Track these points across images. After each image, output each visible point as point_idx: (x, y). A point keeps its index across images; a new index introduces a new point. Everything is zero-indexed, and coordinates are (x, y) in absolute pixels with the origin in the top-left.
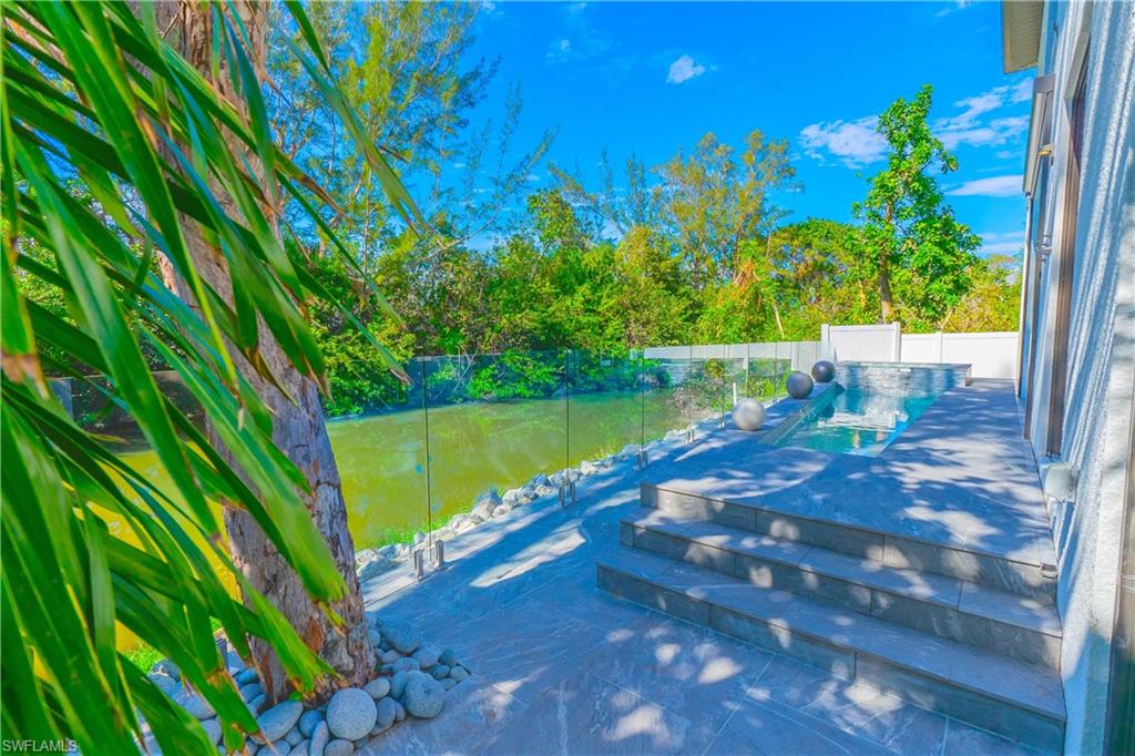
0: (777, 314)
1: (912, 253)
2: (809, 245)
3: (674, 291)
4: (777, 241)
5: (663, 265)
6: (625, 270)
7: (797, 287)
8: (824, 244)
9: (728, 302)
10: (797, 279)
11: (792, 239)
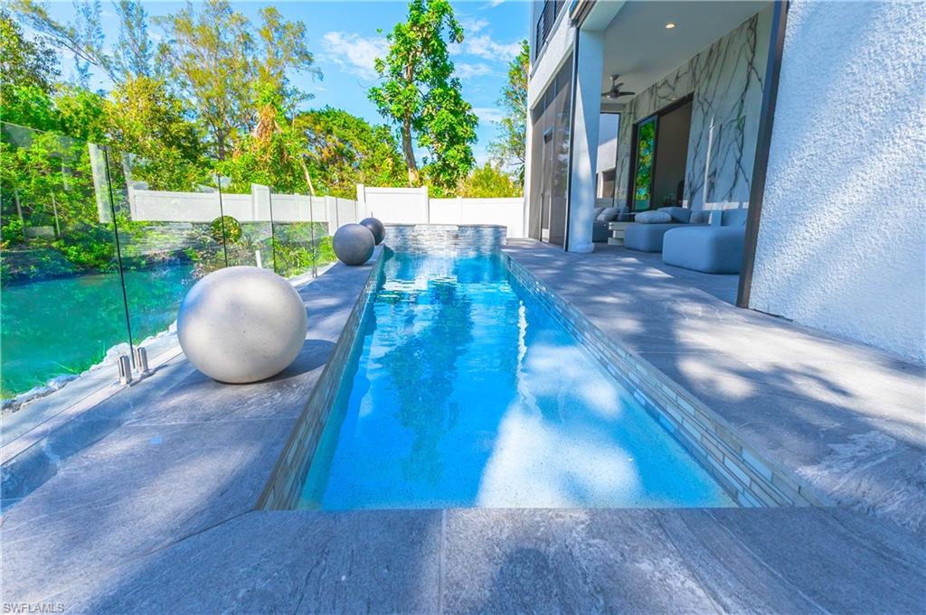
0: (307, 173)
1: (433, 118)
2: (330, 132)
3: (194, 159)
4: (301, 122)
5: (174, 126)
6: (120, 126)
7: (322, 168)
8: (342, 132)
9: (248, 156)
10: (322, 162)
11: (315, 123)
